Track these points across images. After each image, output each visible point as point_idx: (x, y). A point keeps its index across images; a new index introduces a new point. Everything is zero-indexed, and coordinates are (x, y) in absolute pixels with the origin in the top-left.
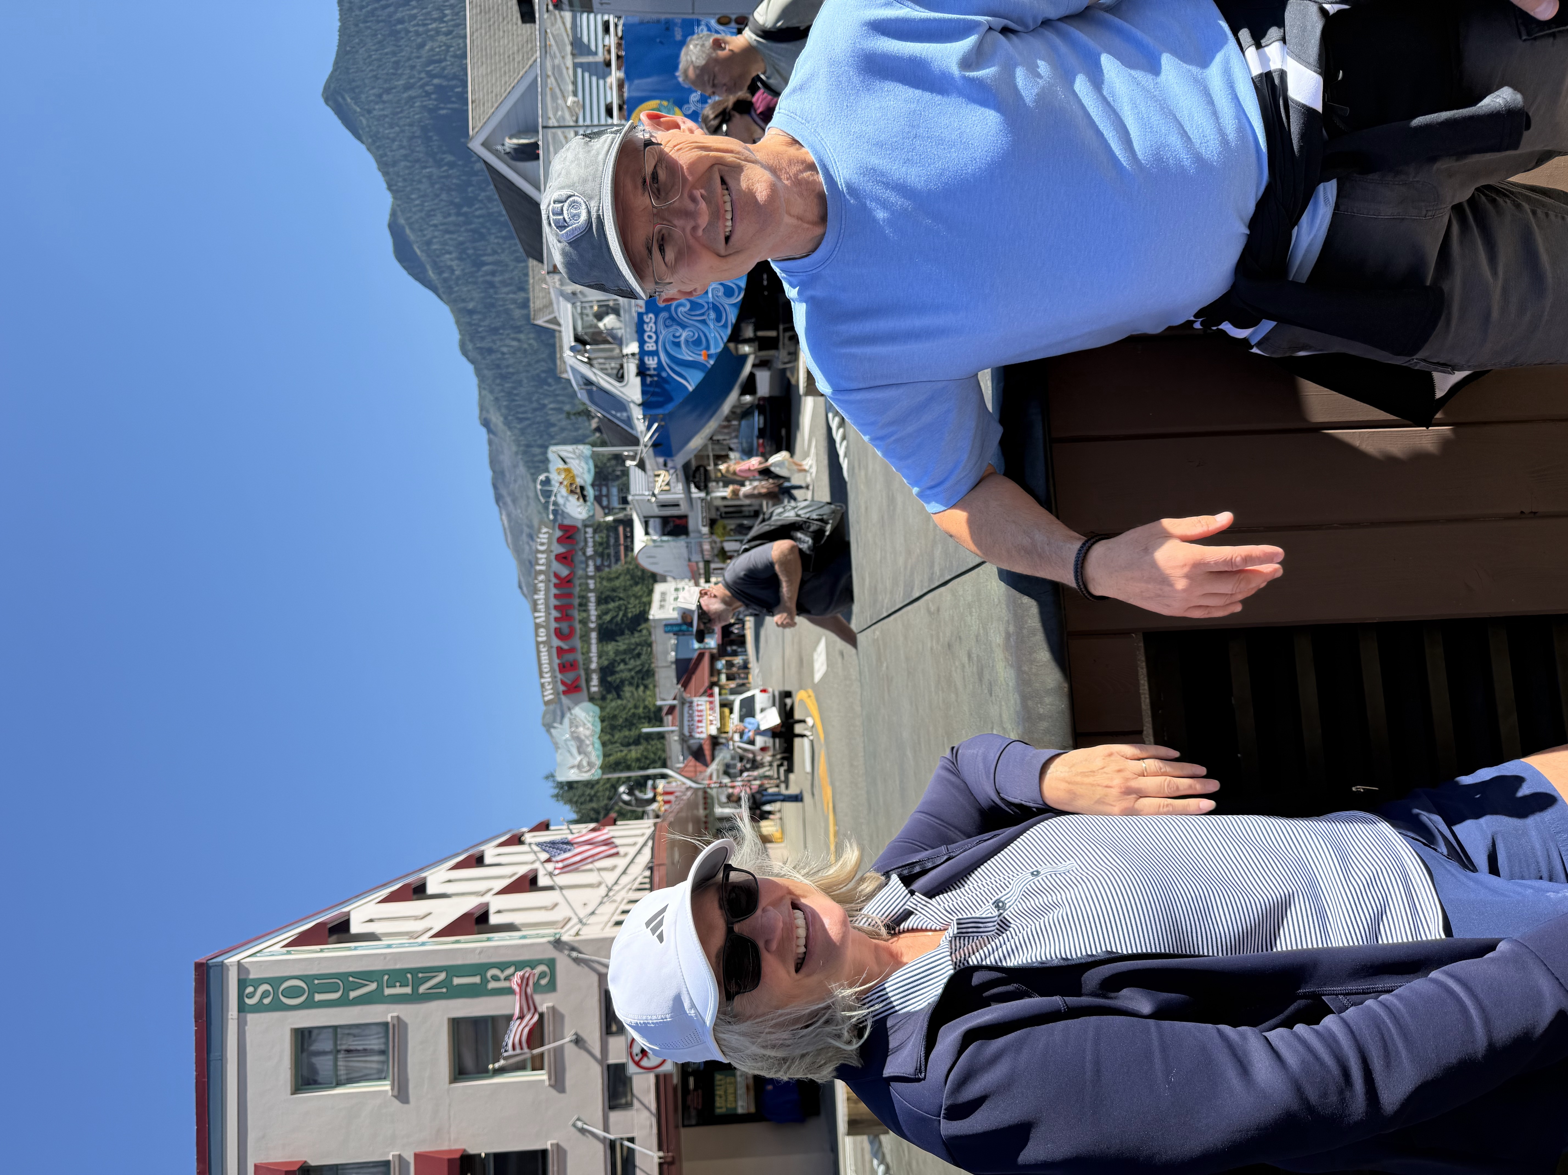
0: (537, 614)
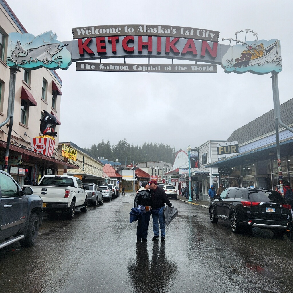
0: (145, 27)
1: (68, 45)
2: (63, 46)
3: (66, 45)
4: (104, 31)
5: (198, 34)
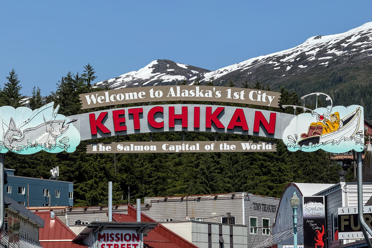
0: (178, 89)
1: (76, 121)
2: (69, 123)
3: (73, 120)
4: (123, 98)
5: (251, 98)
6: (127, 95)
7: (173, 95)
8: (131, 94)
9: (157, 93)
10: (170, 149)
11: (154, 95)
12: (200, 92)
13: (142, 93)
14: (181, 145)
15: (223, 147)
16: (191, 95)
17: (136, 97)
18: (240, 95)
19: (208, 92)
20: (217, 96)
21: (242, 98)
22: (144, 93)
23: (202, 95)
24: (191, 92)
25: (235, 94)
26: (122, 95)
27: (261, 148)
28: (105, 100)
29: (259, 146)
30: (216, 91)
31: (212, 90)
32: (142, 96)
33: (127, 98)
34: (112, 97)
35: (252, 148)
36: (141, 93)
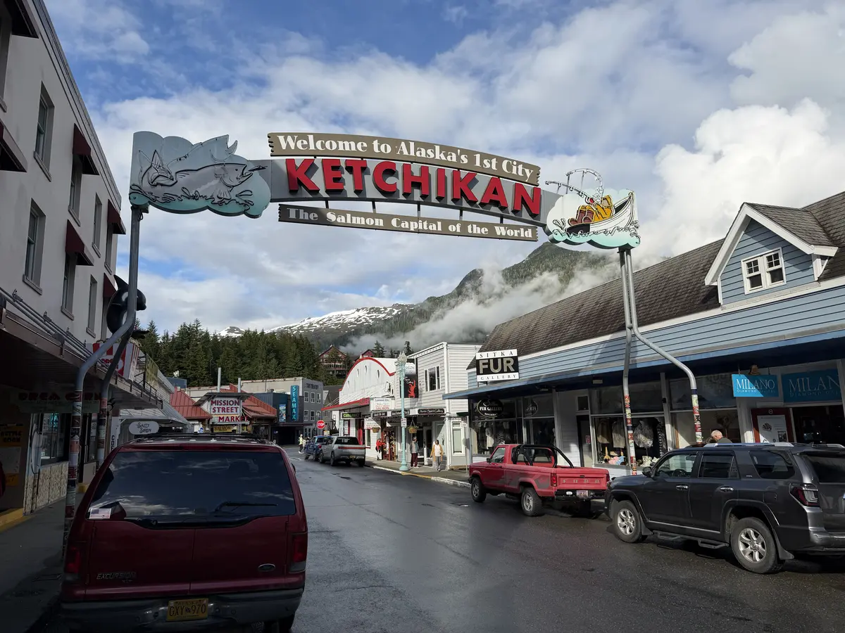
0: (412, 145)
1: (263, 168)
2: (253, 170)
3: (260, 167)
4: (334, 147)
5: (505, 168)
6: (341, 143)
7: (406, 153)
8: (347, 143)
9: (383, 147)
10: (403, 225)
11: (379, 149)
12: (440, 153)
13: (362, 144)
14: (418, 222)
15: (472, 230)
16: (429, 156)
17: (353, 149)
18: (491, 163)
19: (451, 155)
20: (463, 161)
21: (494, 167)
22: (365, 145)
23: (444, 158)
24: (429, 151)
25: (485, 161)
26: (334, 143)
27: (519, 234)
28: (308, 146)
29: (516, 232)
30: (461, 154)
31: (456, 153)
32: (363, 148)
33: (341, 148)
34: (319, 144)
35: (508, 234)
36: (360, 143)
